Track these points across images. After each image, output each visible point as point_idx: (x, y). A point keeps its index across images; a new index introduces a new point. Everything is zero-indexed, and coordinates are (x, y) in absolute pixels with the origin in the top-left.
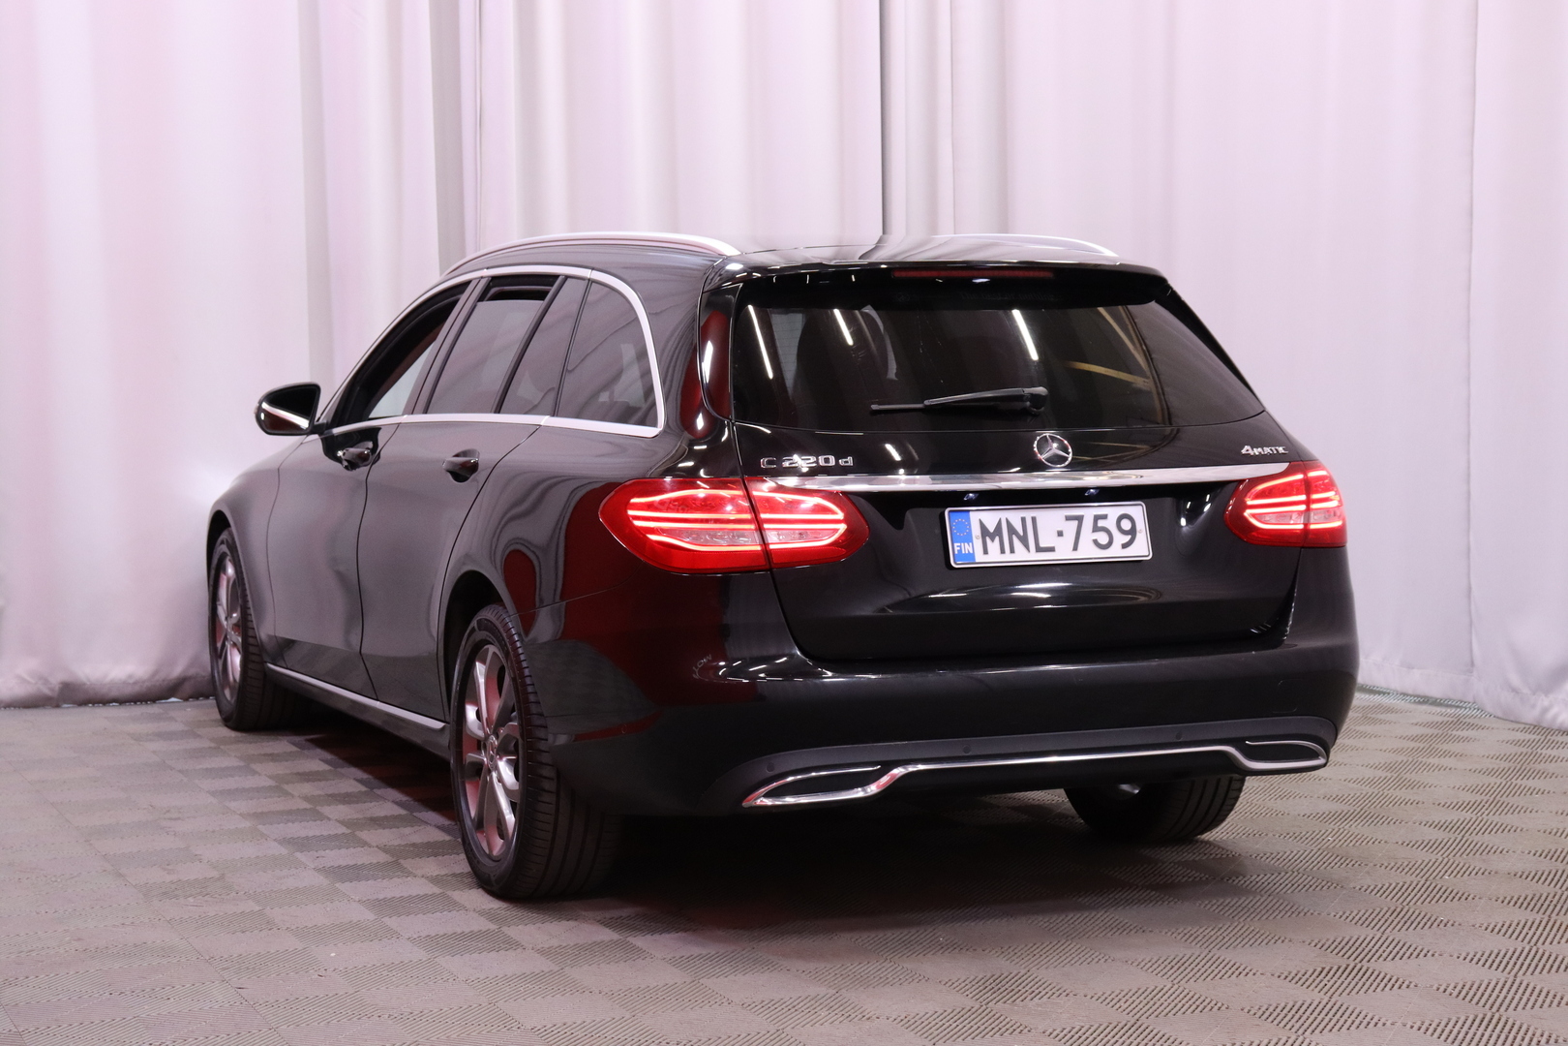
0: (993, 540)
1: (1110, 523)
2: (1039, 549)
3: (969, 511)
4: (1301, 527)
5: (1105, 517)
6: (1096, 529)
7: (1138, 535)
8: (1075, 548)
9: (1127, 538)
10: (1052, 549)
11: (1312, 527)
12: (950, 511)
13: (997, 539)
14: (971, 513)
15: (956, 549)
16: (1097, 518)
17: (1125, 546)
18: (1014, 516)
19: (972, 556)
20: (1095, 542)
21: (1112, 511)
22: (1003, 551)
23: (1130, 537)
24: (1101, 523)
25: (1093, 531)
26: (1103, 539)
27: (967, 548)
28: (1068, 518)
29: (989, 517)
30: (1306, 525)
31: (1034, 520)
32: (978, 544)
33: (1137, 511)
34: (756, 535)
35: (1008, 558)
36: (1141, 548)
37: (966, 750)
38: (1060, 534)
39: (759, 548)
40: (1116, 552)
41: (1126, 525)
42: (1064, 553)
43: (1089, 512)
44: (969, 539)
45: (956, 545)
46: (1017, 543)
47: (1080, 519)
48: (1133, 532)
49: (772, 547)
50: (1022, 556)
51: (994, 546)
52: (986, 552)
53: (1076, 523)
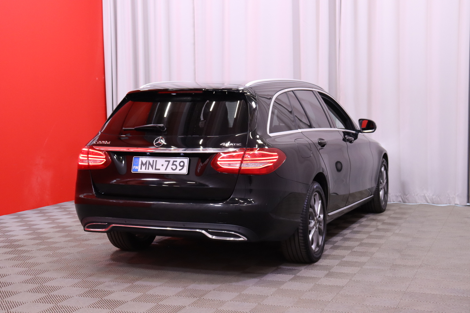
0: (144, 166)
1: (177, 164)
2: (156, 169)
3: (139, 158)
4: (238, 168)
5: (176, 161)
6: (173, 164)
7: (185, 167)
8: (166, 170)
9: (181, 168)
10: (159, 169)
11: (242, 168)
12: (134, 157)
13: (145, 166)
14: (140, 158)
15: (134, 167)
16: (174, 161)
17: (180, 170)
18: (151, 160)
19: (137, 170)
20: (172, 168)
21: (179, 160)
22: (146, 169)
23: (182, 167)
24: (175, 163)
25: (172, 165)
26: (174, 167)
27: (136, 168)
28: (166, 161)
29: (144, 159)
30: (240, 167)
31: (156, 161)
32: (140, 166)
33: (186, 160)
34: (87, 161)
35: (147, 171)
36: (185, 171)
37: (126, 222)
38: (162, 165)
39: (87, 164)
40: (177, 172)
41: (182, 164)
42: (162, 171)
43: (172, 160)
44: (138, 165)
45: (134, 166)
46: (150, 167)
47: (169, 161)
48: (183, 166)
49: (90, 164)
50: (151, 171)
51: (144, 167)
52: (141, 169)
53: (168, 162)
